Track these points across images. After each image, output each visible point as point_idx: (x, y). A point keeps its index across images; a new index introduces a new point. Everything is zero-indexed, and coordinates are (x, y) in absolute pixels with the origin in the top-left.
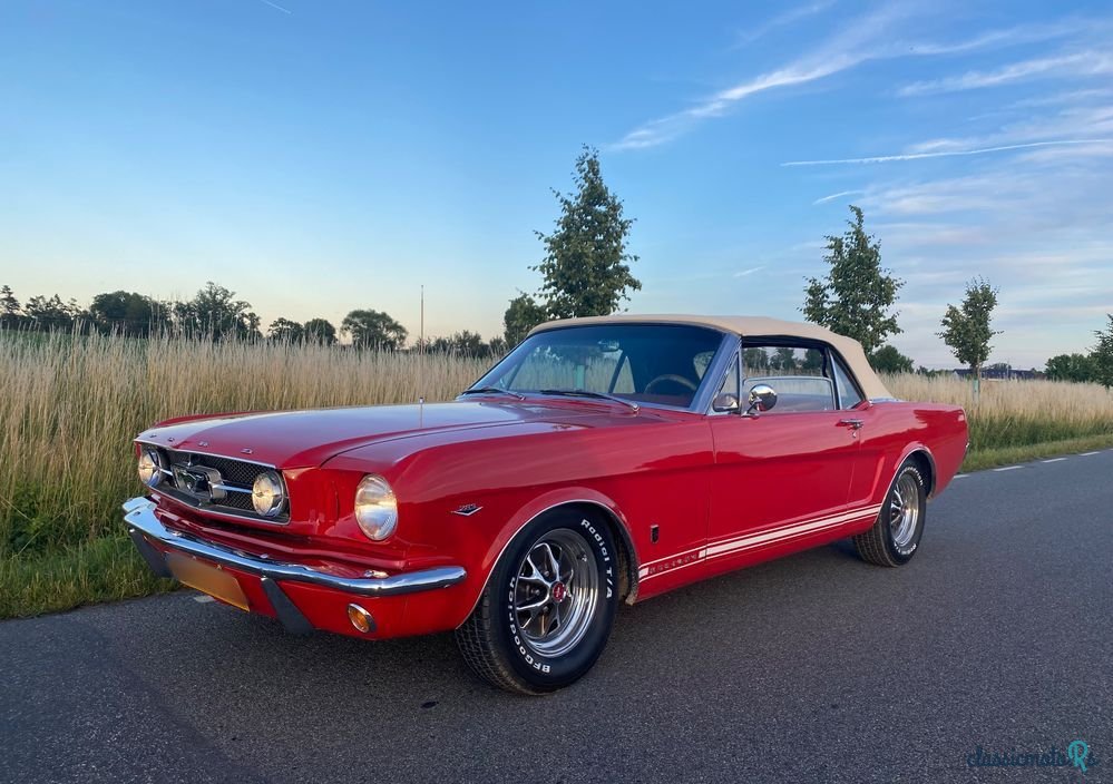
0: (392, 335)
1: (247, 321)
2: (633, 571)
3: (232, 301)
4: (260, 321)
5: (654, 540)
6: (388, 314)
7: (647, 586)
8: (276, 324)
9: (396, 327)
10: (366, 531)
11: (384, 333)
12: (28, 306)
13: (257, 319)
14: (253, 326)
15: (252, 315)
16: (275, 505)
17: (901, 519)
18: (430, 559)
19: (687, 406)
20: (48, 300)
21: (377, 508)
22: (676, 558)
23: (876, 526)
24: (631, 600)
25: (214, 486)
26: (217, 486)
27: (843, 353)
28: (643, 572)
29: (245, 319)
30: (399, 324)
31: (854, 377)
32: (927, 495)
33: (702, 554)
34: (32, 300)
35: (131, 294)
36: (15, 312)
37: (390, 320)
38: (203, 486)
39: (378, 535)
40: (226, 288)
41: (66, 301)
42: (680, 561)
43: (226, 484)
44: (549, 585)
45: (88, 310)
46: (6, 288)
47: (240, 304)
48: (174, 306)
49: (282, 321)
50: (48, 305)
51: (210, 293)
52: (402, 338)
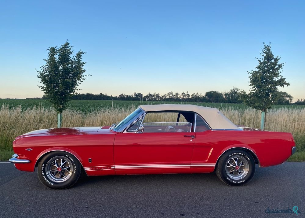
0: (288, 99)
3: (239, 91)
6: (286, 92)
9: (289, 96)
11: (285, 98)
12: (192, 96)
20: (196, 94)
30: (290, 95)
34: (193, 94)
35: (214, 91)
36: (189, 97)
37: (287, 94)
40: (238, 88)
41: (199, 94)
44: (58, 167)
45: (204, 96)
46: (187, 92)
47: (241, 92)
48: (224, 94)
50: (196, 95)
51: (234, 90)
52: (291, 99)
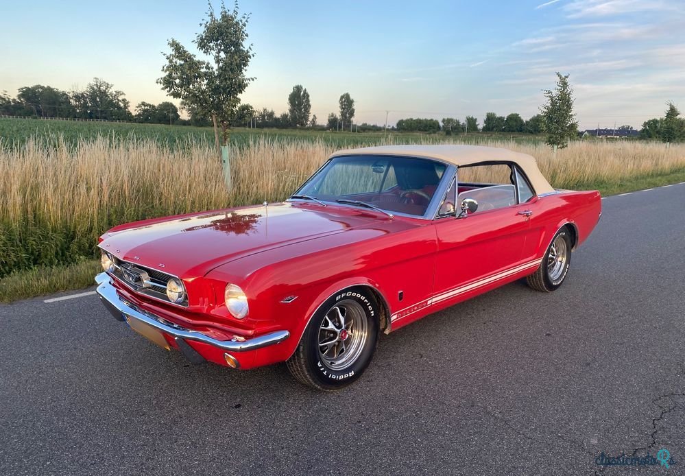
1: (122, 105)
2: (388, 317)
3: (112, 90)
4: (130, 104)
5: (400, 299)
7: (396, 323)
8: (139, 106)
10: (233, 314)
13: (128, 103)
14: (126, 107)
15: (124, 100)
16: (180, 297)
17: (555, 264)
18: (268, 328)
19: (422, 214)
21: (237, 301)
22: (414, 307)
23: (539, 270)
24: (387, 332)
25: (145, 281)
26: (147, 281)
27: (523, 168)
28: (394, 318)
29: (120, 103)
31: (529, 181)
32: (572, 247)
33: (429, 302)
38: (139, 280)
39: (240, 316)
40: (107, 82)
42: (416, 308)
43: (152, 281)
44: (338, 331)
45: (16, 98)
47: (118, 93)
48: (72, 94)
49: (143, 104)
51: (97, 85)
